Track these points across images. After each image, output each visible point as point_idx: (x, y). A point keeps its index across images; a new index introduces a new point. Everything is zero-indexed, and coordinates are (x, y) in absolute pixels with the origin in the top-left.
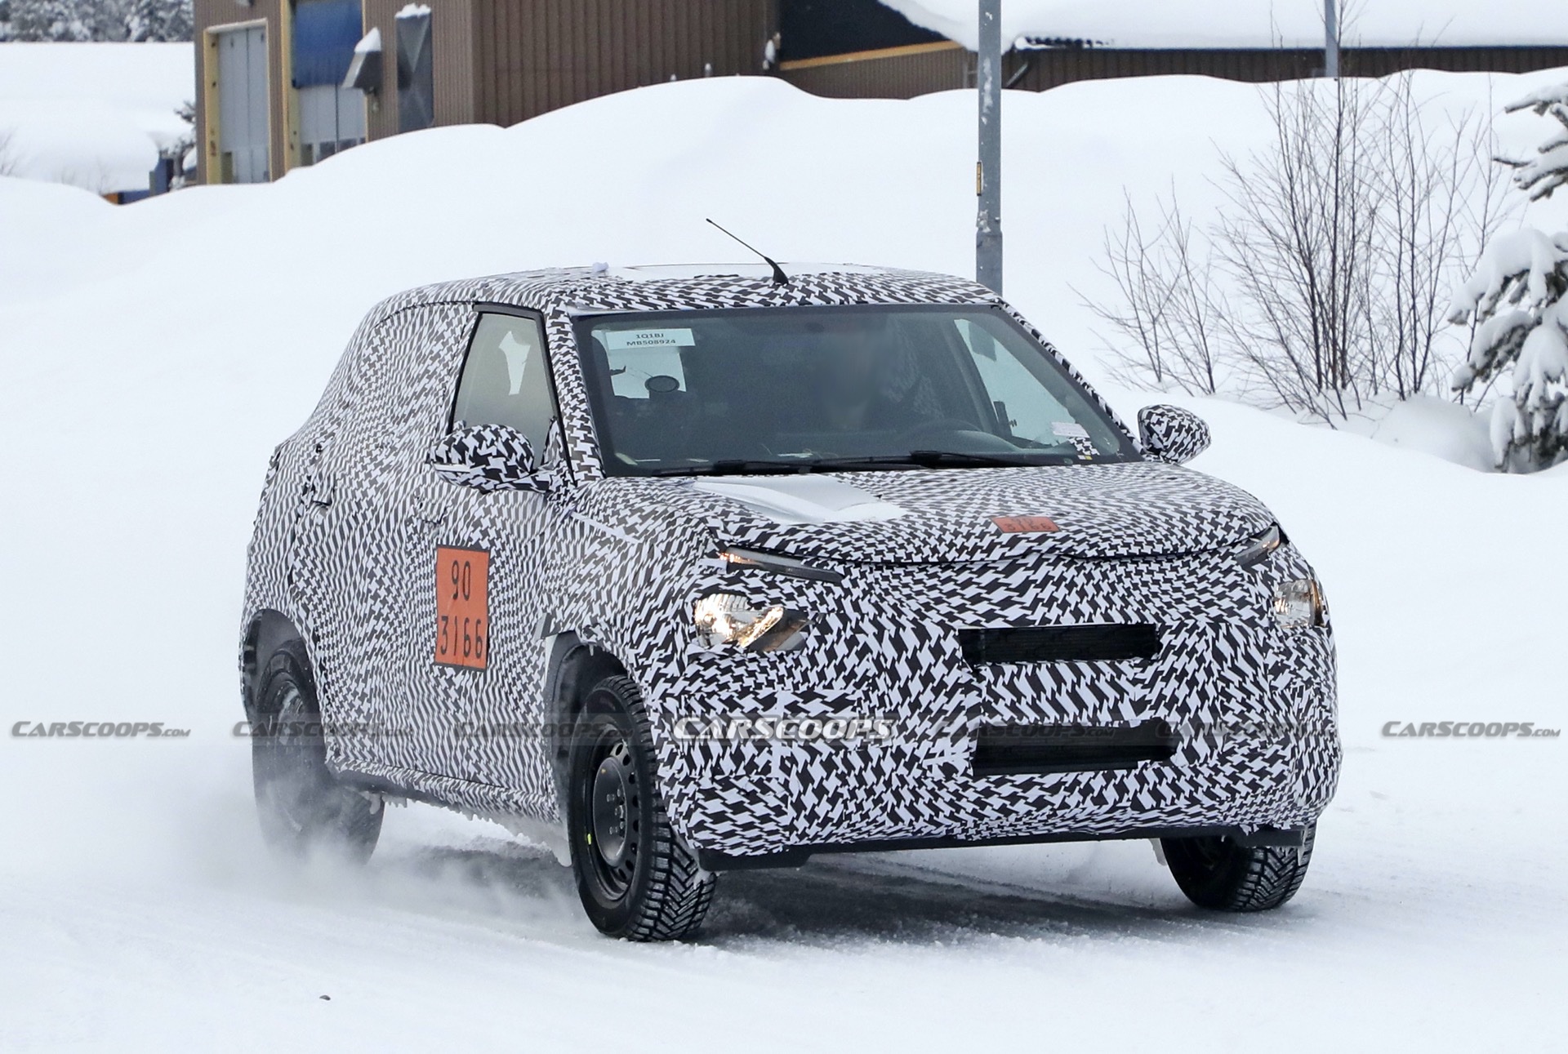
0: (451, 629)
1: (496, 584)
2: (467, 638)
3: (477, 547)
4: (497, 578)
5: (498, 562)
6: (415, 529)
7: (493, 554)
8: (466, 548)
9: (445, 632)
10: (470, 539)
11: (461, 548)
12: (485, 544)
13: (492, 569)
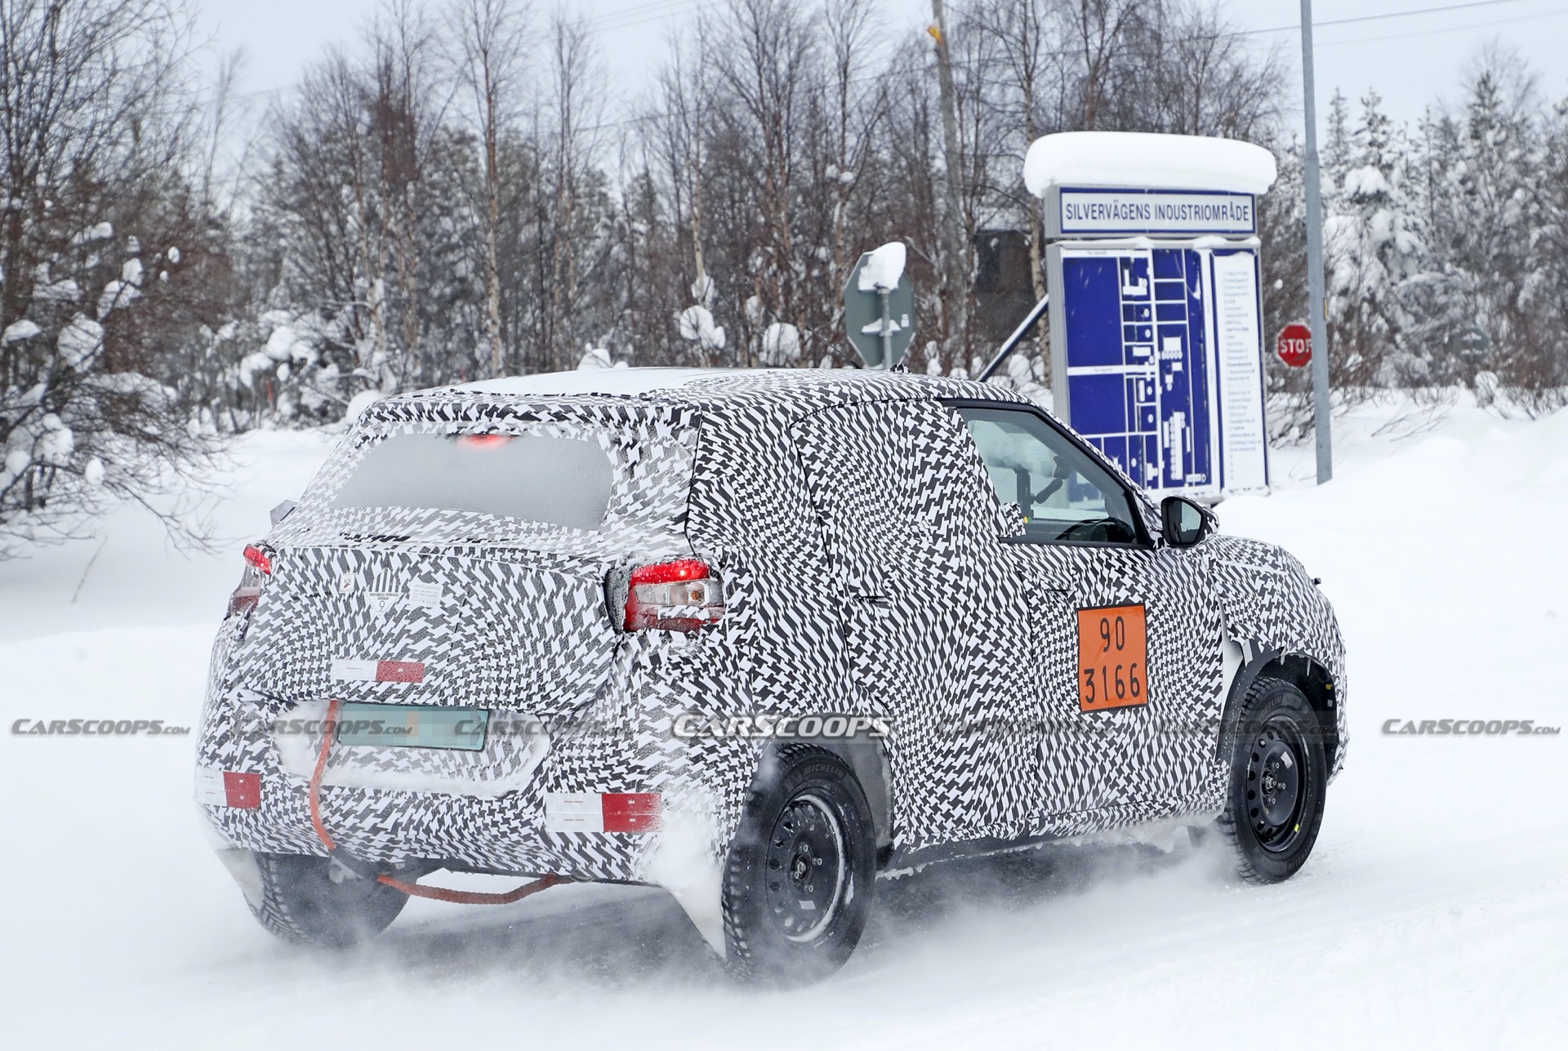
0: (1098, 679)
1: (1156, 630)
2: (1119, 682)
3: (1127, 603)
4: (1156, 624)
5: (1156, 611)
6: (1042, 601)
7: (1148, 605)
8: (1114, 606)
9: (1089, 683)
10: (1116, 598)
11: (1107, 606)
12: (1136, 599)
13: (1150, 618)
